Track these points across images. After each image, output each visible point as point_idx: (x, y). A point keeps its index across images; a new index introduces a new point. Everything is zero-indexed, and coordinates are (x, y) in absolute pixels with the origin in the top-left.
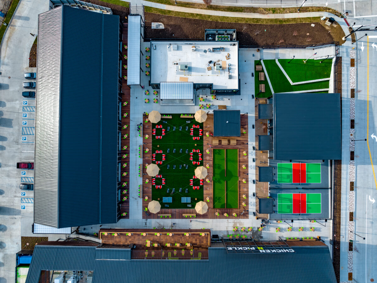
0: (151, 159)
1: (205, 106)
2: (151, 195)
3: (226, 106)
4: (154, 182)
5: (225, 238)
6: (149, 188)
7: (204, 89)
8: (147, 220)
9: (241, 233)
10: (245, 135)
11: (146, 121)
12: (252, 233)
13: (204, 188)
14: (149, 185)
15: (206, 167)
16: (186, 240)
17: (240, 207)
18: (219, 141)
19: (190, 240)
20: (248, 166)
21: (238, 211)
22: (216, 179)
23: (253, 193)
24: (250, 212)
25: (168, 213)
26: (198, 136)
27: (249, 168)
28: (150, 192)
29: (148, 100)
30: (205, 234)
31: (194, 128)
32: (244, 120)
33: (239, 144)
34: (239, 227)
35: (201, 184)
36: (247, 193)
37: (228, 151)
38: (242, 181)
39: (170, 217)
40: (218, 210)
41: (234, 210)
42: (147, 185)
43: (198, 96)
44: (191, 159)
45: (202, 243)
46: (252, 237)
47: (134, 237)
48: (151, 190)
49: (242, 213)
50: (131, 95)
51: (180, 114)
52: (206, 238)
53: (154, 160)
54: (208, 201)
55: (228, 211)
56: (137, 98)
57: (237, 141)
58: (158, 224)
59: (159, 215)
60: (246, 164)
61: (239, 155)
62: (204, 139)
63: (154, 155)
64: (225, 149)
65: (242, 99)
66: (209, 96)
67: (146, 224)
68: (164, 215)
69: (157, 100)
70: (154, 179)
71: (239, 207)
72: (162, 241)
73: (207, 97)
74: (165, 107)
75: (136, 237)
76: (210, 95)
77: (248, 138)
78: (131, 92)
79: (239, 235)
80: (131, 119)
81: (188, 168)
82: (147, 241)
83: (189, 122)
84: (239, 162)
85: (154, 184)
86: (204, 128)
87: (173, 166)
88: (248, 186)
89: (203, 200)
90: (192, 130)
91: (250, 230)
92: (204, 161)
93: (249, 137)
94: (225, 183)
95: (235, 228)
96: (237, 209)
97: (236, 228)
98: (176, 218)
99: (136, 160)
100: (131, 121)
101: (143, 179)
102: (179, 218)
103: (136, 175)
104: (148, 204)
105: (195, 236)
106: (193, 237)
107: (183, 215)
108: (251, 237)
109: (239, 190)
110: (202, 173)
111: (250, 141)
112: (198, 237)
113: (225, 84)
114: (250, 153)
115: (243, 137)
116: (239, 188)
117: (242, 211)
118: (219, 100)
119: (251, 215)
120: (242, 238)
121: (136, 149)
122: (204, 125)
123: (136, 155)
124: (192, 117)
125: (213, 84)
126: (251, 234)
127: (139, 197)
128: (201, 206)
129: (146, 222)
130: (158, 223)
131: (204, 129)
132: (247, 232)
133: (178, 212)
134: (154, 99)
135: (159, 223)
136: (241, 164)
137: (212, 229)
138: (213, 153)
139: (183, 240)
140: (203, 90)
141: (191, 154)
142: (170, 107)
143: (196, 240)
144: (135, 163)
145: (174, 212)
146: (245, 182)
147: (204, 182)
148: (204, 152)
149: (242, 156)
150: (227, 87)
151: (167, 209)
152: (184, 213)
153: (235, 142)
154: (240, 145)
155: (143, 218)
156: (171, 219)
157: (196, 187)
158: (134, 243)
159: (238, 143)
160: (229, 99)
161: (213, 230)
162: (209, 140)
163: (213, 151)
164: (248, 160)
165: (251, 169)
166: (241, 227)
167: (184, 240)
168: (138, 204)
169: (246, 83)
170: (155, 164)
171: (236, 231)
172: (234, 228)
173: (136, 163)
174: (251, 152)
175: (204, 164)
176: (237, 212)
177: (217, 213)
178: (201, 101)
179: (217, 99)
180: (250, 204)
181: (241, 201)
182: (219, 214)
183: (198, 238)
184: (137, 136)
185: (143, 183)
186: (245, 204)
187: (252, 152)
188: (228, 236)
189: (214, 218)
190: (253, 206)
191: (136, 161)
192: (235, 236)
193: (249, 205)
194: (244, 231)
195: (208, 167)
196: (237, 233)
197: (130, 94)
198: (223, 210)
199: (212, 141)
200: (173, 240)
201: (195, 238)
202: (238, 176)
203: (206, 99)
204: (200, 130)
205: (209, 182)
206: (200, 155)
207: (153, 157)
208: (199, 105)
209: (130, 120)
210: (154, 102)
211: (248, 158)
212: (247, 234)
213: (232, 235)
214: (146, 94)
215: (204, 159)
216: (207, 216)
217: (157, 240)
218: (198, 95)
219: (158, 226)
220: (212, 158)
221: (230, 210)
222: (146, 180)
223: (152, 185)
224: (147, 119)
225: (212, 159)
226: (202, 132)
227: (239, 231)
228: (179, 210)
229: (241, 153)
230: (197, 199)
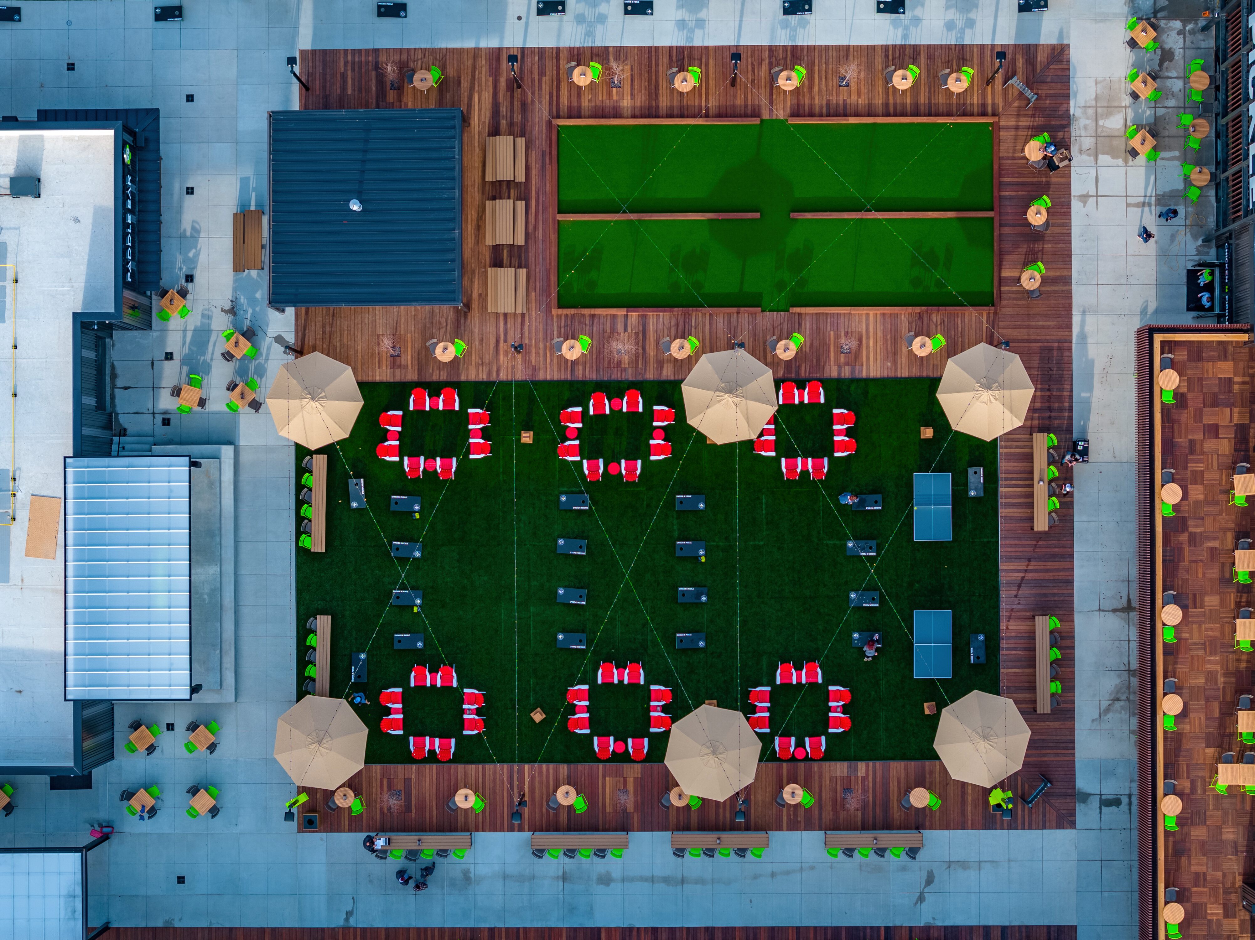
0: (633, 771)
1: (242, 372)
2: (897, 768)
3: (235, 215)
4: (800, 744)
5: (1211, 221)
6: (849, 777)
7: (114, 376)
8: (1085, 797)
9: (1172, 103)
10: (451, 71)
11: (356, 805)
12: (1168, 18)
13: (846, 373)
14: (827, 782)
15: (689, 363)
16: (1217, 503)
17: (984, 105)
18: (497, 263)
19: (1212, 475)
20: (681, 49)
21: (1012, 122)
22: (781, 286)
23: (879, 10)
24: (1020, 30)
25: (1031, 636)
26: (463, 418)
27: (697, 42)
28: (879, 773)
29: (194, 791)
30: (1168, 364)
31: (401, 452)
32: (344, 76)
33: (518, 118)
34: (1130, 114)
35: (814, 395)
36: (879, 61)
37: (569, 196)
38: (797, 91)
39: (1054, 623)
40: (1006, 273)
41: (1005, 150)
42: (826, 796)
43: (166, 422)
44: (631, 469)
45: (1236, 387)
46: (1202, 23)
47: (1199, 879)
48: (862, 767)
49: (1029, 93)
50: (160, 924)
51: (302, 553)
52: (1199, 358)
53: (638, 748)
54: (940, 340)
55: (1011, 198)
56: (181, 880)
57: (495, 131)
58: (1110, 716)
59: (1044, 706)
60: (664, 60)
61: (599, 113)
62: (483, 377)
63: (604, 746)
64: (560, 217)
65: (190, 98)
66: (162, 340)
67: (1115, 802)
68: (1043, 670)
69: (193, 727)
70: (785, 747)
71: (984, 114)
72: (1221, 680)
73: (169, 356)
74: (247, 663)
75: (1194, 869)
76: (154, 334)
77: (476, 52)
78: (142, 925)
79: (1187, 119)
80: (338, 922)
81: (696, 492)
82: (1221, 786)
83: (359, 487)
84: (651, 112)
85: (816, 747)
86: (399, 376)
87: (686, 606)
88: (827, 48)
89: (934, 383)
90: (414, 467)
91: (1145, 39)
92: (651, 375)
93: (470, 44)
94: (809, 216)
95: (1135, 143)
96: (996, 127)
97: (1139, 136)
98: (1070, 582)
99: (643, 879)
100: (353, 923)
101: (779, 828)
102: (1072, 557)
103: (756, 877)
104: (964, 784)
105: (1181, 441)
106: (1192, 451)
107: (1041, 524)
108: (1205, 29)
109: (857, 115)
110: (730, 391)
111: (502, 39)
112: (1186, 417)
113: (77, 220)
114: (589, 34)
115: (465, 84)
116: (846, 115)
117: (1013, 93)
118: (193, 262)
119: (1040, 26)
120: (1204, 93)
121: (565, 878)
122: (378, 379)
123: (606, 880)
124: (320, 463)
125: (75, 315)
126: (1177, 24)
127: (912, 853)
128: (970, 395)
129: (1095, 802)
130: (1108, 710)
131: (411, 376)
132: (1166, 56)
133: (1022, 565)
134: (187, 746)
135: (1105, 704)
136: (664, 102)
137: (1144, 311)
138: (587, 312)
139: (1210, 525)
140: (119, 383)
141: (593, 469)
142: (246, 631)
143: (1213, 431)
144: (660, 887)
145: (1024, 591)
146: (800, 71)
147: (804, 373)
148: (579, 375)
149: (610, 94)
150: (98, 211)
151: (1003, 644)
152: (1031, 519)
153: (504, 143)
154: (524, 106)
155: (1072, 825)
156: (1078, 619)
157: (839, 433)
158: (1239, 882)
159: (511, 124)
160: (190, 191)
161: (1152, 306)
162: (492, 342)
163: (571, 312)
164: (640, 48)
165: (701, 24)
166: (1127, 100)
167: (1209, 521)
168: (964, 865)
169: (71, 67)
170: (667, 733)
171: (1154, 134)
172: (1134, 153)
173: (666, 880)
174: (581, 29)
175: (668, 373)
176: (1017, 128)
177: (1025, 277)
178: (202, 403)
179: (190, 278)
180: (962, 31)
181: (941, 100)
182: (1035, 261)
183: (1198, 416)
184: (467, 877)
185: (809, 827)
186: (959, 70)
187: (580, 19)
188: (1194, 194)
189: (1068, 296)
190: (972, 15)
191: (652, 880)
192: (1194, 144)
193: (967, 42)
194: (1154, 77)
195: (691, 344)
196: (1172, 130)
197: (154, 930)
198: (1006, 230)
199: (497, 315)
200: (1212, 601)
201: (1198, 436)
202: (757, 121)
203: (185, 361)
204: (420, 402)
205: (797, 341)
206: (599, 406)
207: (622, 757)
208: (235, 415)
209: (346, 930)
210: (212, 748)
211: (621, 53)
212: (1178, 53)
213: (1192, 171)
214: (153, 812)
215: (629, 376)
216: (1050, 350)
217: (1217, 714)
218: (159, 419)
219: (1125, 715)
220: (622, 312)
221: (1001, 185)
222: (793, 802)
223: (829, 756)
224: (339, 801)
225: (634, 316)
226: (435, 389)
227: (1161, 112)
228: (1009, 559)
229: (585, 103)
230: (927, 425)
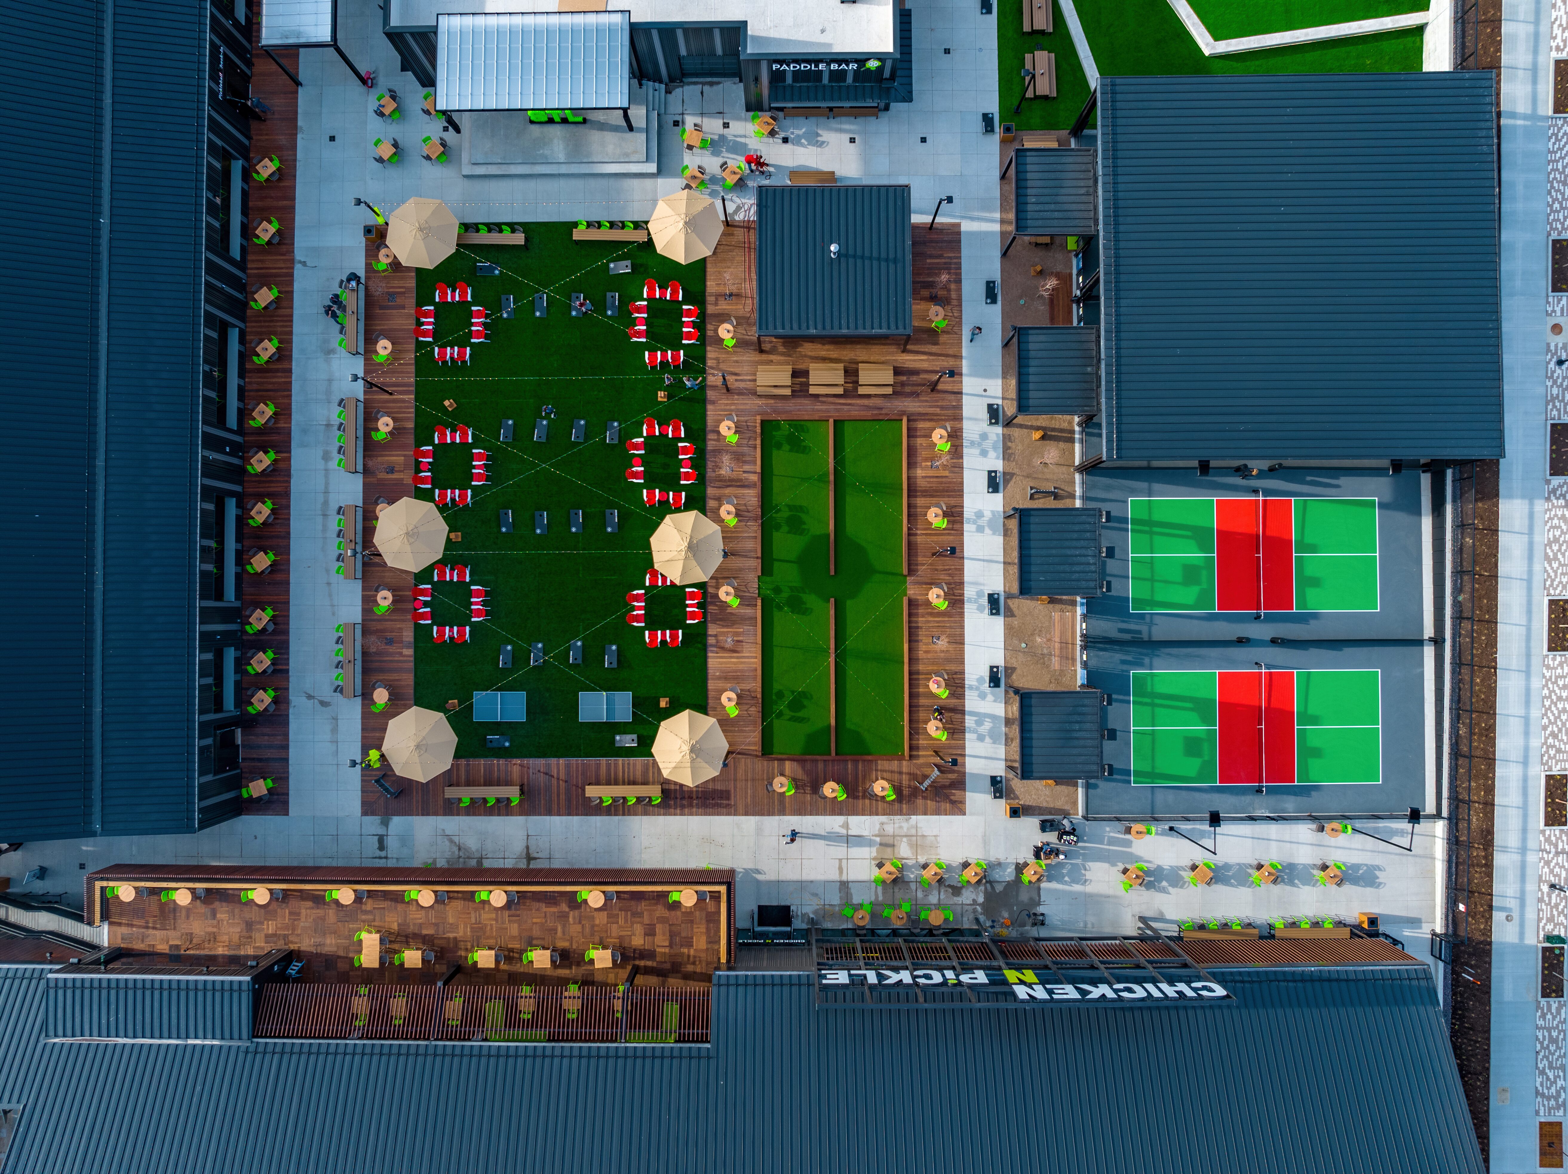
0: (407, 477)
1: (714, 180)
2: (408, 680)
3: (833, 173)
4: (426, 604)
5: (828, 925)
6: (402, 642)
7: (711, 84)
8: (385, 824)
9: (920, 894)
10: (943, 338)
12: (986, 892)
13: (711, 641)
14: (399, 625)
15: (719, 520)
16: (592, 935)
17: (917, 748)
18: (795, 374)
19: (615, 931)
20: (961, 514)
21: (904, 770)
22: (777, 590)
23: (992, 668)
24: (976, 776)
25: (508, 783)
26: (676, 346)
27: (966, 527)
28: (405, 665)
29: (395, 145)
30: (701, 896)
31: (651, 298)
32: (940, 256)
33: (908, 389)
34: (910, 862)
35: (693, 615)
36: (953, 667)
37: (848, 428)
38: (928, 603)
39: (515, 801)
40: (788, 765)
41: (882, 764)
42: (388, 624)
43: (676, 123)
44: (636, 475)
45: (686, 951)
46: (982, 918)
47: (295, 914)
48: (409, 652)
49: (927, 783)
50: (300, 123)
51: (575, 224)
52: (709, 921)
53: (424, 480)
54: (733, 713)
55: (846, 769)
56: (332, 139)
57: (897, 372)
58: (447, 843)
59: (451, 793)
60: (953, 501)
61: (912, 452)
62: (710, 363)
63: (425, 454)
64: (831, 421)
65: (924, 140)
66: (739, 119)
67: (382, 847)
68: (479, 792)
69: (444, 144)
70: (424, 592)
71: (911, 748)
72: (451, 935)
73: (726, 125)
74: (493, 185)
75: (303, 911)
76: (743, 113)
77: (959, 357)
78: (300, 111)
79: (906, 907)
80: (299, 255)
81: (621, 525)
82: (364, 935)
83: (623, 268)
84: (912, 491)
85: (423, 616)
86: (710, 299)
87: (533, 517)
88: (962, 627)
89: (702, 708)
90: (639, 310)
91: (969, 875)
92: (710, 491)
93: (964, 353)
94: (832, 612)
95: (888, 867)
96: (901, 758)
97: (894, 870)
98: (549, 812)
99: (327, 484)
100: (298, 267)
101: (364, 589)
102: (569, 814)
103: (327, 571)
104: (384, 730)
105: (643, 906)
106: (635, 914)
107: (591, 791)
108: (977, 920)
109: (910, 650)
110: (690, 547)
111: (970, 377)
112: (660, 911)
113: (823, 31)
114: (972, 443)
115: (934, 349)
116: (910, 641)
117: (927, 771)
118: (797, 142)
119: (980, 792)
120: (926, 921)
121: (328, 425)
122: (708, 283)
123: (326, 457)
124: (641, 237)
125: (745, 23)
126: (981, 899)
127: (339, 689)
128: (686, 736)
129: (381, 831)
130: (451, 841)
131: (710, 309)
132: (956, 890)
133: (562, 776)
134: (429, 138)
135: (456, 839)
136: (920, 501)
137: (758, 872)
138: (759, 442)
139: (574, 929)
140: (706, 88)
141: (637, 447)
142: (517, 184)
143: (650, 932)
144: (321, 498)
145: (542, 778)
146: (943, 605)
147: (712, 609)
148: (710, 436)
149: (926, 460)
150: (830, 45)
151: (502, 762)
152: (598, 783)
153: (888, 377)
154: (918, 395)
155: (365, 813)
156: (521, 819)
157: (664, 635)
158: (292, 947)
159: (903, 384)
160: (852, 140)
162: (737, 370)
163: (759, 430)
164: (962, 483)
165: (980, 529)
166: (922, 860)
167: (578, 928)
168: (335, 730)
169: (947, 51)
170: (432, 502)
171: (895, 881)
172: (880, 865)
173: (326, 503)
174: (976, 438)
175: (711, 504)
176: (901, 773)
177: (782, 779)
178: (690, 147)
179: (785, 140)
180: (975, 731)
181: (922, 715)
182: (797, 787)
183: (663, 920)
184: (331, 351)
185: (364, 610)
186: (945, 728)
187: (984, 436)
188: (848, 912)
189: (770, 813)
190: (988, 739)
191: (326, 492)
192: (887, 913)
193: (967, 735)
194: (940, 881)
195: (732, 521)
196: (899, 894)
197: (296, 119)
198: (821, 766)
199: (755, 373)
200: (514, 929)
201: (646, 920)
202: (905, 572)
203: (722, 137)
204: (689, 313)
205: (734, 602)
206: (685, 450)
207: (418, 468)
208: (680, 175)
209: (292, 261)
210: (428, 158)
211: (958, 468)
212: (958, 900)
213: (868, 908)
214: (381, 114)
215: (710, 474)
216: (728, 798)
217: (425, 932)
218: (679, 118)
219: (447, 854)
220: (759, 470)
221: (856, 761)
222: (379, 599)
223: (417, 627)
225: (755, 478)
226: (700, 326)
227: (913, 886)
228: (568, 766)
229: (919, 441)
230: (671, 702)
